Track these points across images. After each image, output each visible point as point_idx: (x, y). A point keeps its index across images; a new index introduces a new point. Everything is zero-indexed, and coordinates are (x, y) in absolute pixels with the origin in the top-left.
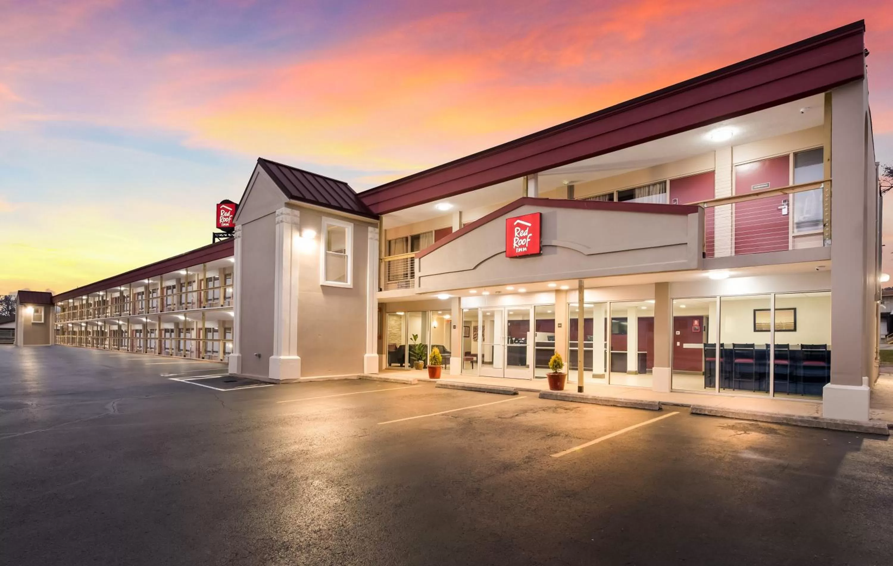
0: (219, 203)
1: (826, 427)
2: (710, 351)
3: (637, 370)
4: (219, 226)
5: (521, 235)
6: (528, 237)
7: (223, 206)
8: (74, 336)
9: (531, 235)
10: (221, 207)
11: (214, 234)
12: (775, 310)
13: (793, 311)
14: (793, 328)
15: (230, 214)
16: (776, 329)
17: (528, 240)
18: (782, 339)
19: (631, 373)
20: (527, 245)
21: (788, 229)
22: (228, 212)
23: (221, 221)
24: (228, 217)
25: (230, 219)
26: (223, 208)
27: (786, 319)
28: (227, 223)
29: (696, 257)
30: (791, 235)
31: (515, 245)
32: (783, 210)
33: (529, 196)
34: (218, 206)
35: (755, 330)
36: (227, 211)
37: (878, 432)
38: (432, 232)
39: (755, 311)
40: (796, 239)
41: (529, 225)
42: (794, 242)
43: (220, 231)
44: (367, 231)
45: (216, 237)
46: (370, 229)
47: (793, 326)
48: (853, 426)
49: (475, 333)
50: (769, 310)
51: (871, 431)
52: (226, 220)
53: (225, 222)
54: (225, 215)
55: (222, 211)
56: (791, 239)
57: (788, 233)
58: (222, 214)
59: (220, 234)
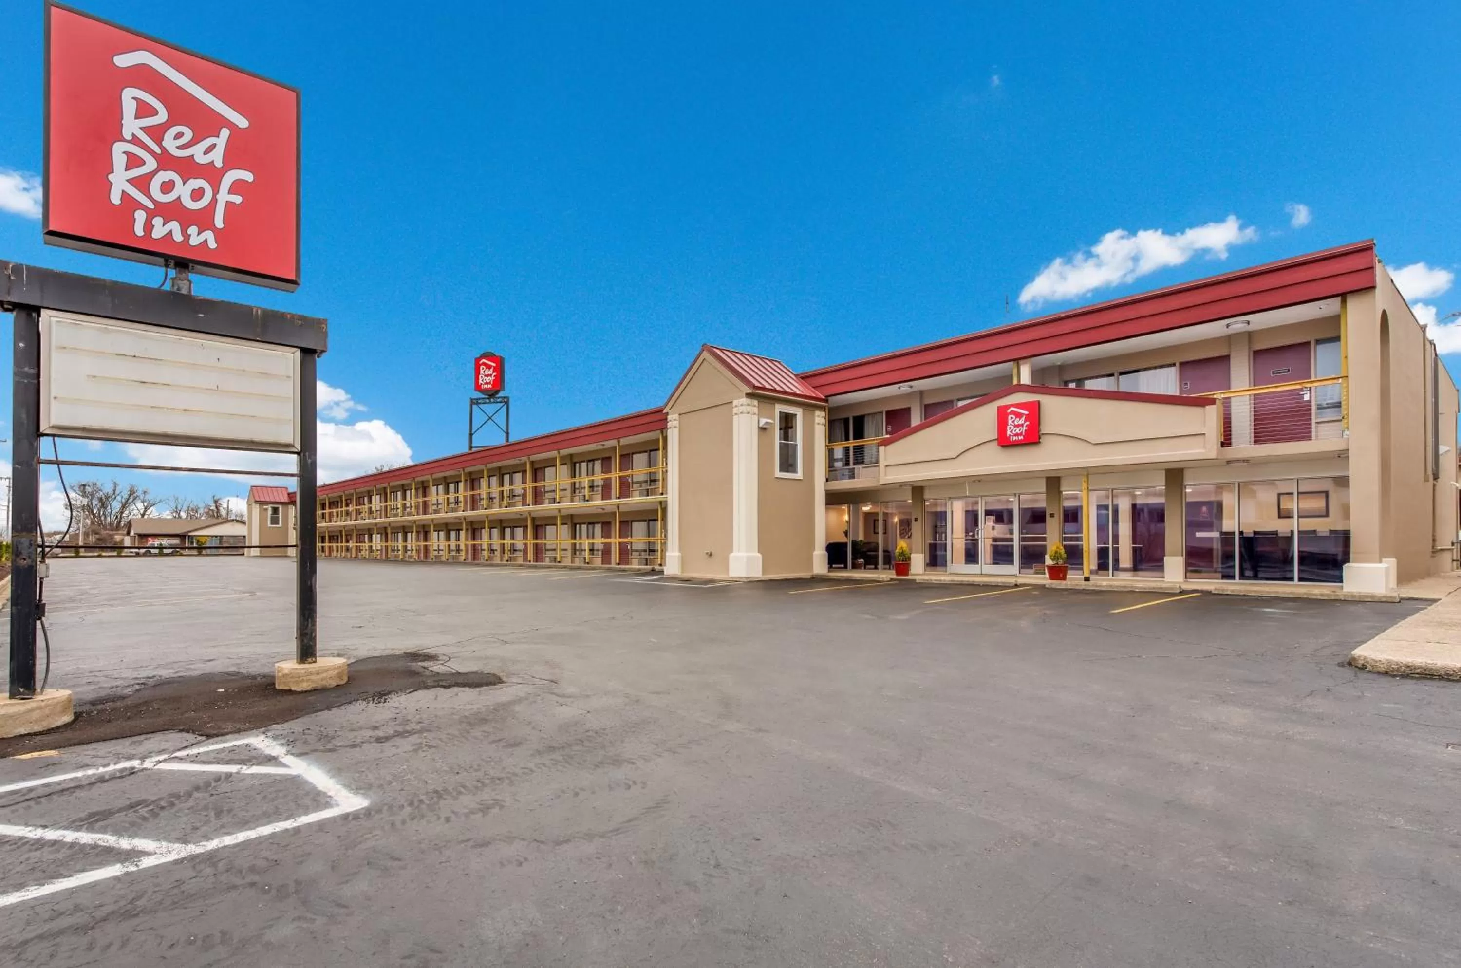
0: (478, 356)
1: (1343, 599)
2: (1227, 538)
3: (1132, 566)
4: (478, 387)
5: (1016, 423)
6: (1025, 425)
7: (484, 361)
8: (323, 545)
9: (1028, 423)
10: (481, 362)
11: (472, 400)
12: (1298, 493)
13: (1324, 495)
14: (1324, 513)
15: (494, 372)
16: (1300, 514)
17: (1025, 428)
18: (1309, 524)
19: (1125, 570)
20: (1023, 434)
21: (1310, 415)
22: (489, 369)
23: (480, 381)
24: (491, 375)
25: (493, 378)
26: (484, 364)
27: (1318, 504)
28: (489, 383)
29: (1215, 447)
30: (1314, 421)
31: (1008, 433)
32: (1305, 396)
33: (1022, 382)
34: (477, 360)
35: (1280, 517)
36: (489, 367)
37: (1390, 600)
38: (882, 413)
39: (1279, 495)
40: (1319, 425)
41: (1026, 413)
42: (1316, 427)
43: (480, 395)
44: (813, 415)
45: (474, 404)
46: (817, 413)
47: (1325, 509)
48: (1367, 596)
49: (902, 528)
50: (1292, 494)
51: (1384, 600)
52: (488, 379)
53: (487, 383)
54: (486, 373)
55: (482, 367)
56: (1314, 426)
57: (1310, 419)
58: (482, 372)
59: (480, 399)
